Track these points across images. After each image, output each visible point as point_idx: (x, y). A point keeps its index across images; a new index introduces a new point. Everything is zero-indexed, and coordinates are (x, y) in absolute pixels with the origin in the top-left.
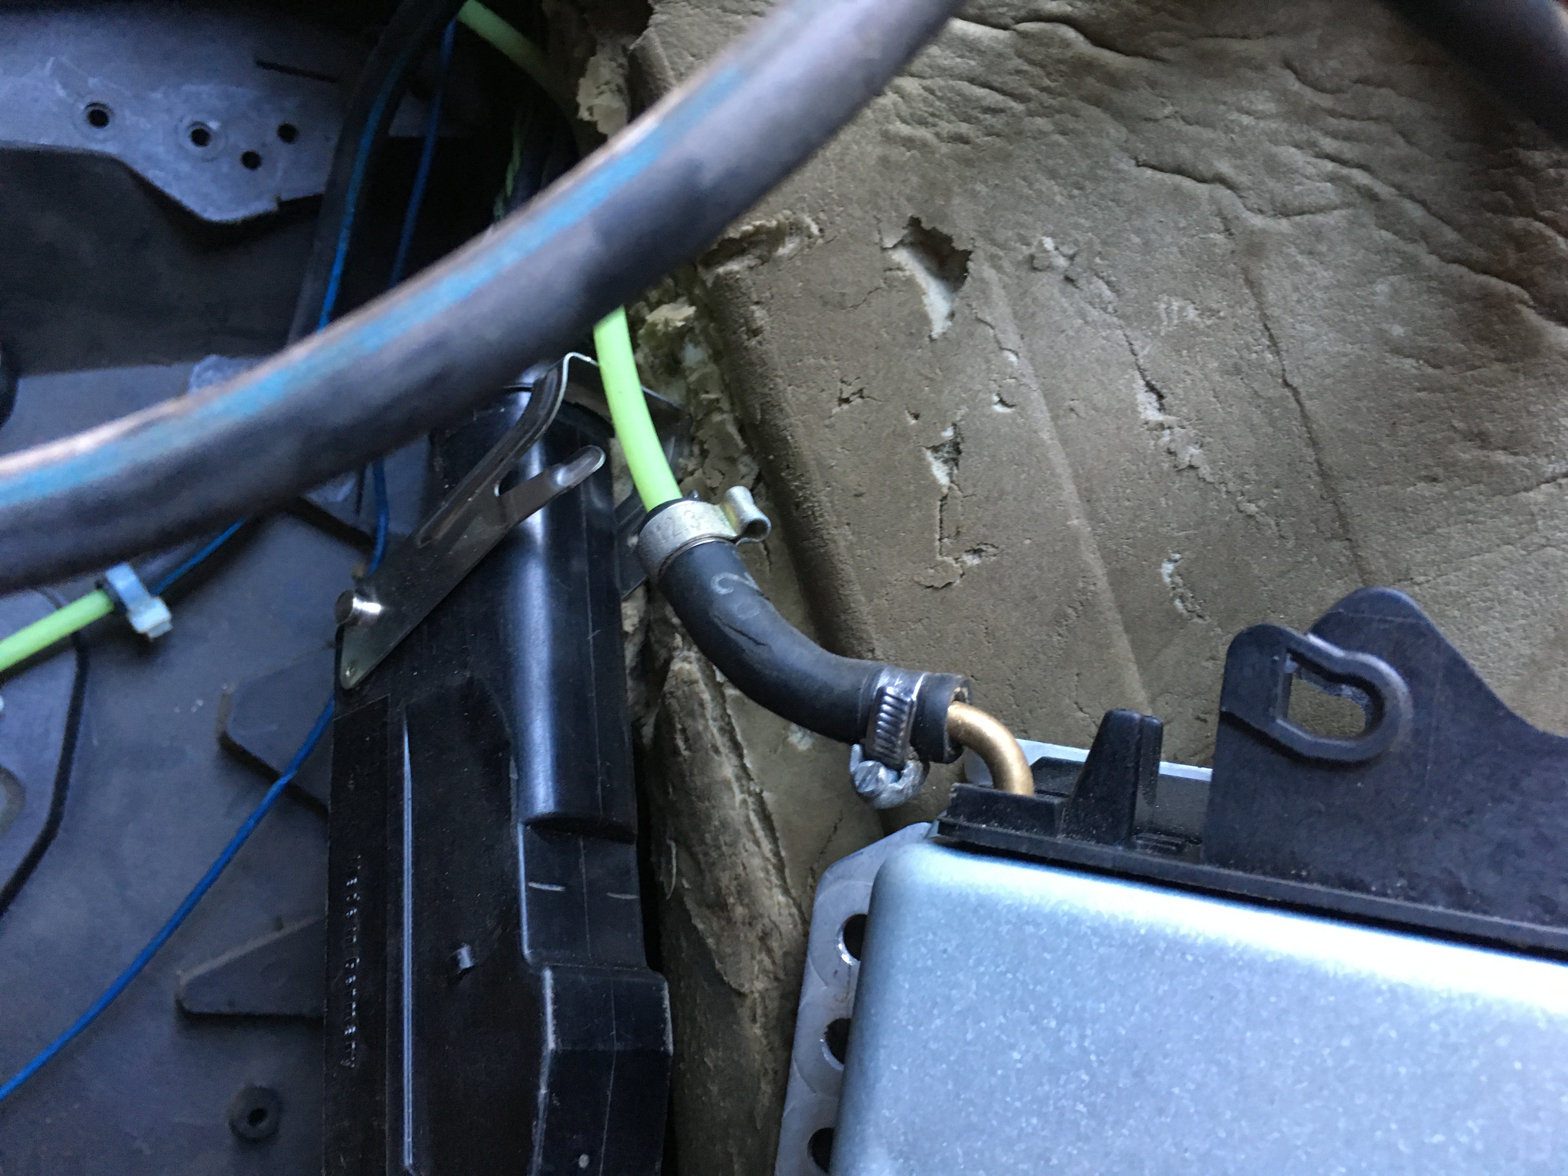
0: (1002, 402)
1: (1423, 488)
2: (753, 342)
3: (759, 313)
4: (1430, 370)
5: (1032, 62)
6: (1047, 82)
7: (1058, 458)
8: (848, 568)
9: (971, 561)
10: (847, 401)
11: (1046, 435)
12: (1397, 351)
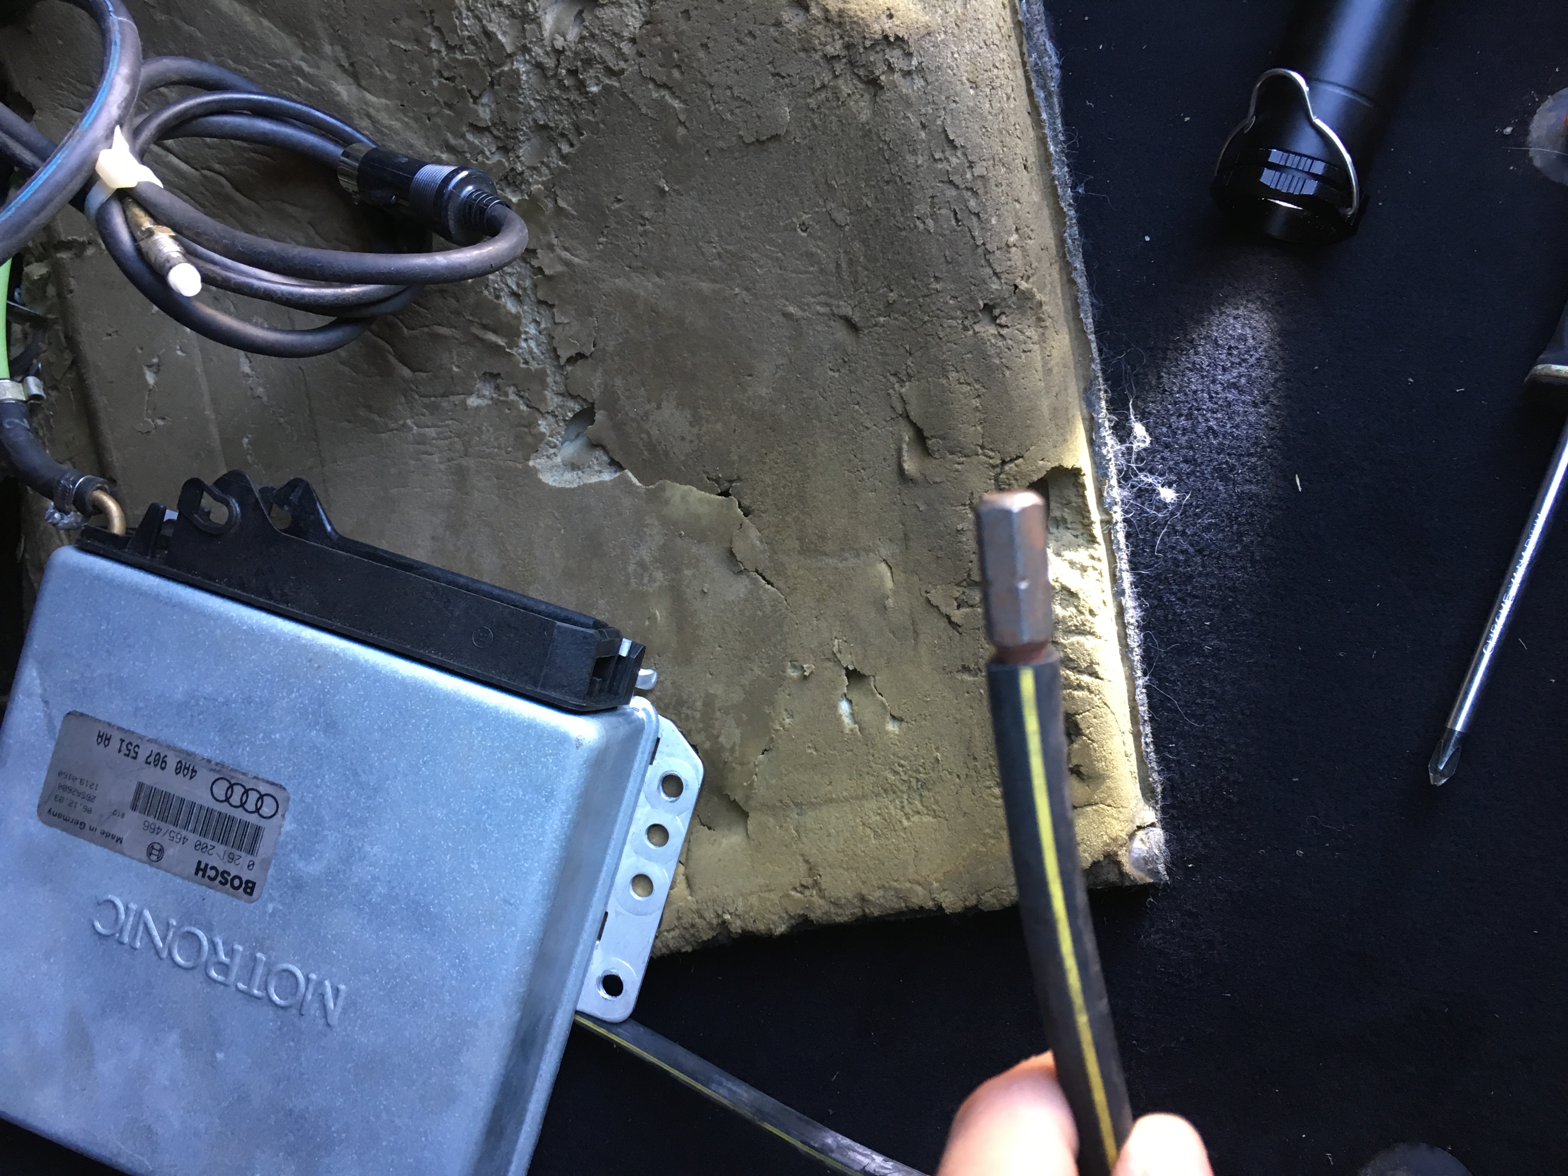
0: (181, 350)
1: (345, 424)
2: (69, 296)
3: (73, 282)
4: (354, 374)
5: (207, 190)
6: (214, 202)
7: (203, 382)
8: (102, 415)
9: (160, 422)
10: (110, 335)
11: (199, 370)
12: (342, 363)
